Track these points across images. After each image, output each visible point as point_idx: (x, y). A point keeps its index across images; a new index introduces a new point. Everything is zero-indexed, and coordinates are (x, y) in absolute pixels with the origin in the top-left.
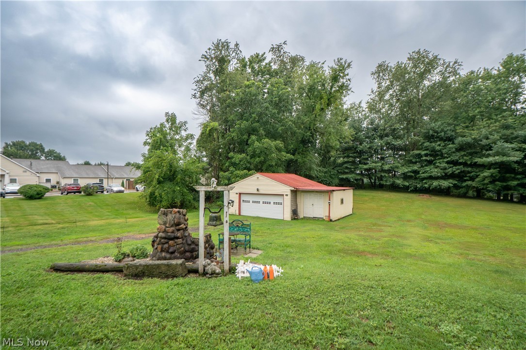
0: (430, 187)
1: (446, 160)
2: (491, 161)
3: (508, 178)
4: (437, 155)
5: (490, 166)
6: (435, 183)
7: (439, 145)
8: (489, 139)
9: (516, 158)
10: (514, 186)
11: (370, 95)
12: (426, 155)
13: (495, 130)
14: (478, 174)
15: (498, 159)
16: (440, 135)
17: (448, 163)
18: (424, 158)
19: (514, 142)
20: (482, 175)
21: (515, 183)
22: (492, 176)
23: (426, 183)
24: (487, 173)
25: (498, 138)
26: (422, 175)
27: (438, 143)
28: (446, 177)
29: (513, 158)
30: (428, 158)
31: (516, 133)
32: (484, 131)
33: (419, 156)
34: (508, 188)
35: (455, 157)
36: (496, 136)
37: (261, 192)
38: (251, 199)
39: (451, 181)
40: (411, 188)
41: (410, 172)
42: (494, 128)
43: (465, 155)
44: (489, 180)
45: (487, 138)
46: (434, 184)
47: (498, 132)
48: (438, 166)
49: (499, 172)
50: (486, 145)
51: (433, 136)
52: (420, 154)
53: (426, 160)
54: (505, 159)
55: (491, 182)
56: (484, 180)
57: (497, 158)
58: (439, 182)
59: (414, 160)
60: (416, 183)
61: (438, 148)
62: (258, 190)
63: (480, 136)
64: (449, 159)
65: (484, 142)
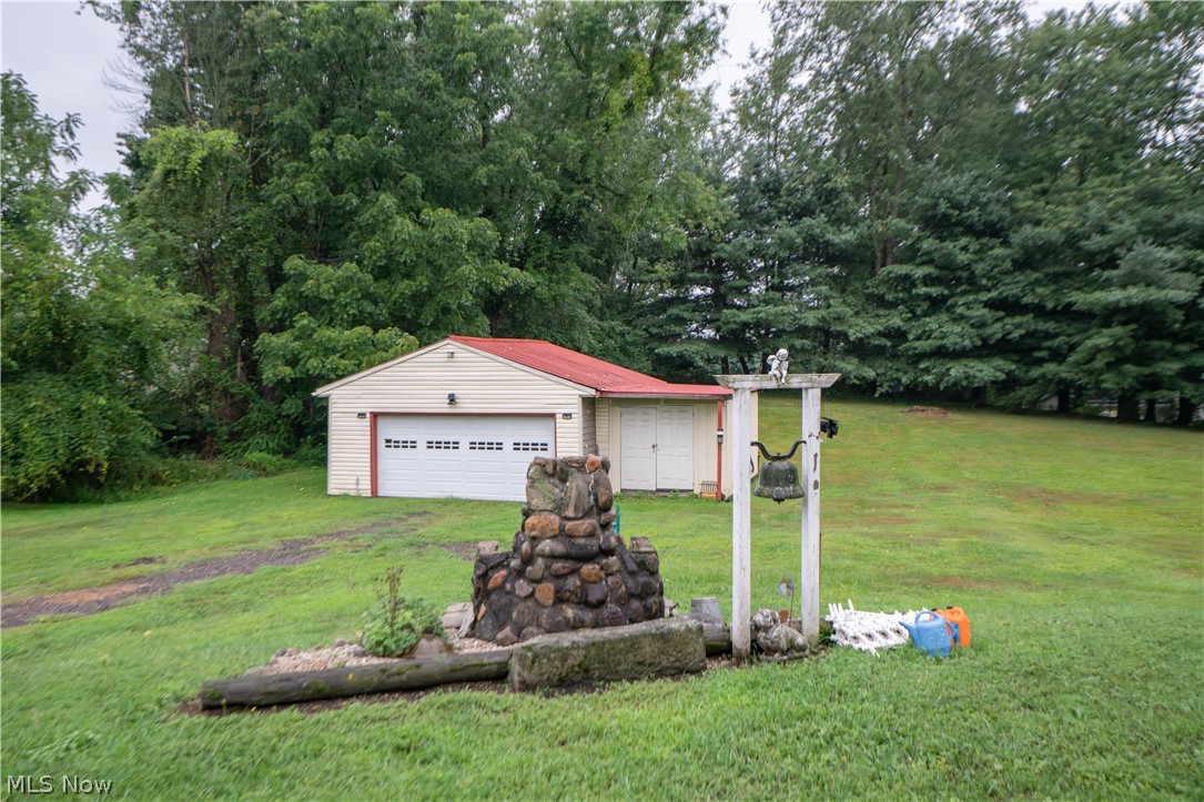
0: (938, 383)
1: (984, 296)
2: (1119, 301)
3: (1154, 351)
4: (959, 281)
5: (1110, 315)
6: (957, 370)
7: (964, 249)
8: (1110, 233)
9: (1182, 292)
10: (1170, 377)
11: (744, 67)
12: (928, 280)
13: (1123, 207)
14: (1075, 339)
15: (1135, 294)
16: (968, 217)
17: (989, 304)
18: (923, 290)
19: (1175, 243)
20: (1090, 343)
21: (1174, 366)
22: (1115, 348)
23: (927, 371)
24: (1102, 339)
25: (1133, 228)
26: (917, 344)
27: (963, 241)
28: (984, 350)
29: (1174, 291)
30: (934, 291)
31: (1179, 217)
32: (1095, 209)
33: (907, 281)
34: (1153, 383)
35: (1010, 288)
36: (1127, 225)
37: (463, 407)
38: (421, 433)
39: (999, 362)
40: (881, 385)
41: (880, 334)
42: (1121, 199)
43: (1038, 282)
44: (1106, 360)
46: (953, 372)
47: (1132, 213)
48: (962, 317)
49: (1135, 337)
50: (1101, 252)
51: (945, 217)
52: (907, 277)
53: (928, 297)
54: (1154, 294)
55: (1110, 366)
56: (1091, 359)
57: (1132, 290)
58: (966, 366)
59: (890, 297)
60: (897, 370)
61: (963, 258)
62: (452, 399)
63: (1083, 225)
64: (994, 294)
65: (1096, 242)
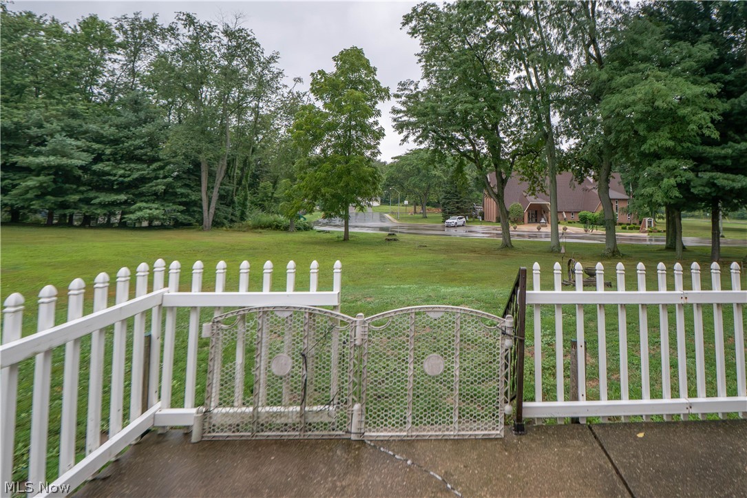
2: (43, 163)
3: (68, 190)
5: (40, 170)
8: (44, 128)
9: (80, 161)
10: (74, 202)
13: (55, 117)
14: (15, 182)
15: (53, 160)
19: (82, 138)
20: (23, 184)
21: (77, 197)
22: (41, 187)
24: (32, 182)
25: (59, 128)
29: (76, 161)
31: (85, 127)
32: (36, 115)
34: (64, 205)
36: (55, 125)
42: (54, 112)
44: (35, 194)
45: (41, 126)
47: (59, 120)
49: (55, 181)
50: (38, 137)
54: (65, 161)
55: (38, 197)
56: (27, 192)
57: (52, 158)
63: (27, 122)
65: (34, 131)
